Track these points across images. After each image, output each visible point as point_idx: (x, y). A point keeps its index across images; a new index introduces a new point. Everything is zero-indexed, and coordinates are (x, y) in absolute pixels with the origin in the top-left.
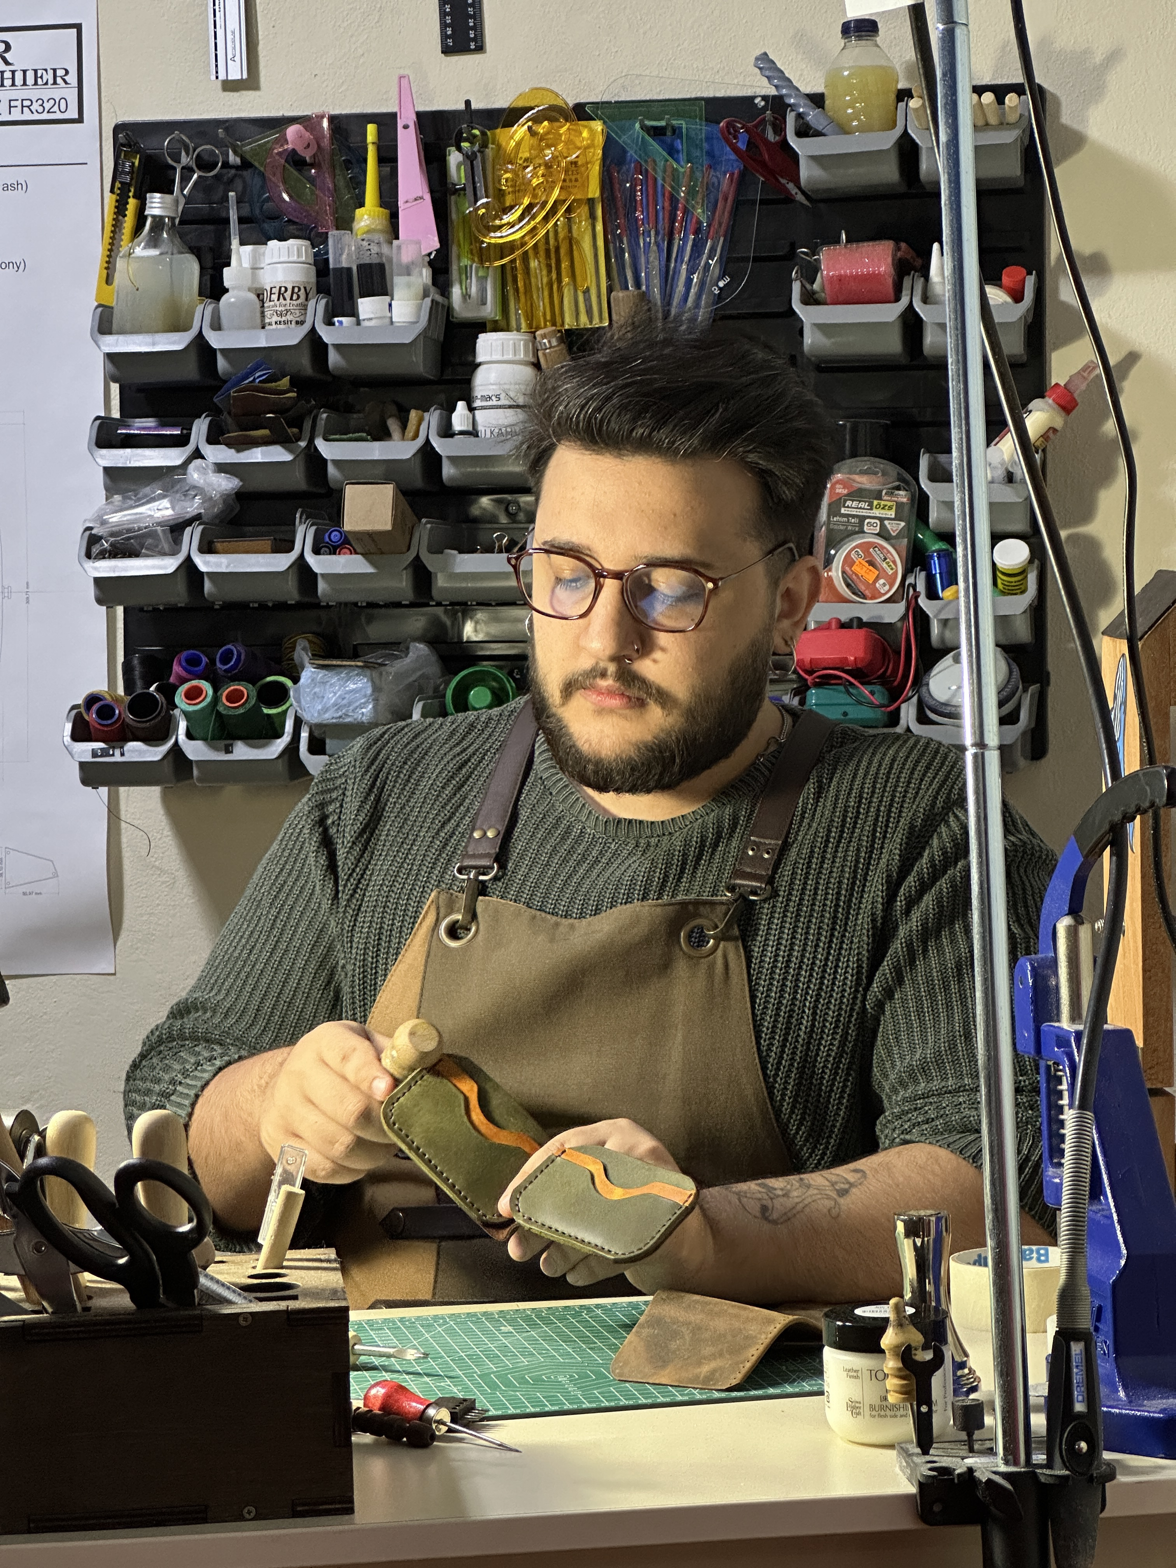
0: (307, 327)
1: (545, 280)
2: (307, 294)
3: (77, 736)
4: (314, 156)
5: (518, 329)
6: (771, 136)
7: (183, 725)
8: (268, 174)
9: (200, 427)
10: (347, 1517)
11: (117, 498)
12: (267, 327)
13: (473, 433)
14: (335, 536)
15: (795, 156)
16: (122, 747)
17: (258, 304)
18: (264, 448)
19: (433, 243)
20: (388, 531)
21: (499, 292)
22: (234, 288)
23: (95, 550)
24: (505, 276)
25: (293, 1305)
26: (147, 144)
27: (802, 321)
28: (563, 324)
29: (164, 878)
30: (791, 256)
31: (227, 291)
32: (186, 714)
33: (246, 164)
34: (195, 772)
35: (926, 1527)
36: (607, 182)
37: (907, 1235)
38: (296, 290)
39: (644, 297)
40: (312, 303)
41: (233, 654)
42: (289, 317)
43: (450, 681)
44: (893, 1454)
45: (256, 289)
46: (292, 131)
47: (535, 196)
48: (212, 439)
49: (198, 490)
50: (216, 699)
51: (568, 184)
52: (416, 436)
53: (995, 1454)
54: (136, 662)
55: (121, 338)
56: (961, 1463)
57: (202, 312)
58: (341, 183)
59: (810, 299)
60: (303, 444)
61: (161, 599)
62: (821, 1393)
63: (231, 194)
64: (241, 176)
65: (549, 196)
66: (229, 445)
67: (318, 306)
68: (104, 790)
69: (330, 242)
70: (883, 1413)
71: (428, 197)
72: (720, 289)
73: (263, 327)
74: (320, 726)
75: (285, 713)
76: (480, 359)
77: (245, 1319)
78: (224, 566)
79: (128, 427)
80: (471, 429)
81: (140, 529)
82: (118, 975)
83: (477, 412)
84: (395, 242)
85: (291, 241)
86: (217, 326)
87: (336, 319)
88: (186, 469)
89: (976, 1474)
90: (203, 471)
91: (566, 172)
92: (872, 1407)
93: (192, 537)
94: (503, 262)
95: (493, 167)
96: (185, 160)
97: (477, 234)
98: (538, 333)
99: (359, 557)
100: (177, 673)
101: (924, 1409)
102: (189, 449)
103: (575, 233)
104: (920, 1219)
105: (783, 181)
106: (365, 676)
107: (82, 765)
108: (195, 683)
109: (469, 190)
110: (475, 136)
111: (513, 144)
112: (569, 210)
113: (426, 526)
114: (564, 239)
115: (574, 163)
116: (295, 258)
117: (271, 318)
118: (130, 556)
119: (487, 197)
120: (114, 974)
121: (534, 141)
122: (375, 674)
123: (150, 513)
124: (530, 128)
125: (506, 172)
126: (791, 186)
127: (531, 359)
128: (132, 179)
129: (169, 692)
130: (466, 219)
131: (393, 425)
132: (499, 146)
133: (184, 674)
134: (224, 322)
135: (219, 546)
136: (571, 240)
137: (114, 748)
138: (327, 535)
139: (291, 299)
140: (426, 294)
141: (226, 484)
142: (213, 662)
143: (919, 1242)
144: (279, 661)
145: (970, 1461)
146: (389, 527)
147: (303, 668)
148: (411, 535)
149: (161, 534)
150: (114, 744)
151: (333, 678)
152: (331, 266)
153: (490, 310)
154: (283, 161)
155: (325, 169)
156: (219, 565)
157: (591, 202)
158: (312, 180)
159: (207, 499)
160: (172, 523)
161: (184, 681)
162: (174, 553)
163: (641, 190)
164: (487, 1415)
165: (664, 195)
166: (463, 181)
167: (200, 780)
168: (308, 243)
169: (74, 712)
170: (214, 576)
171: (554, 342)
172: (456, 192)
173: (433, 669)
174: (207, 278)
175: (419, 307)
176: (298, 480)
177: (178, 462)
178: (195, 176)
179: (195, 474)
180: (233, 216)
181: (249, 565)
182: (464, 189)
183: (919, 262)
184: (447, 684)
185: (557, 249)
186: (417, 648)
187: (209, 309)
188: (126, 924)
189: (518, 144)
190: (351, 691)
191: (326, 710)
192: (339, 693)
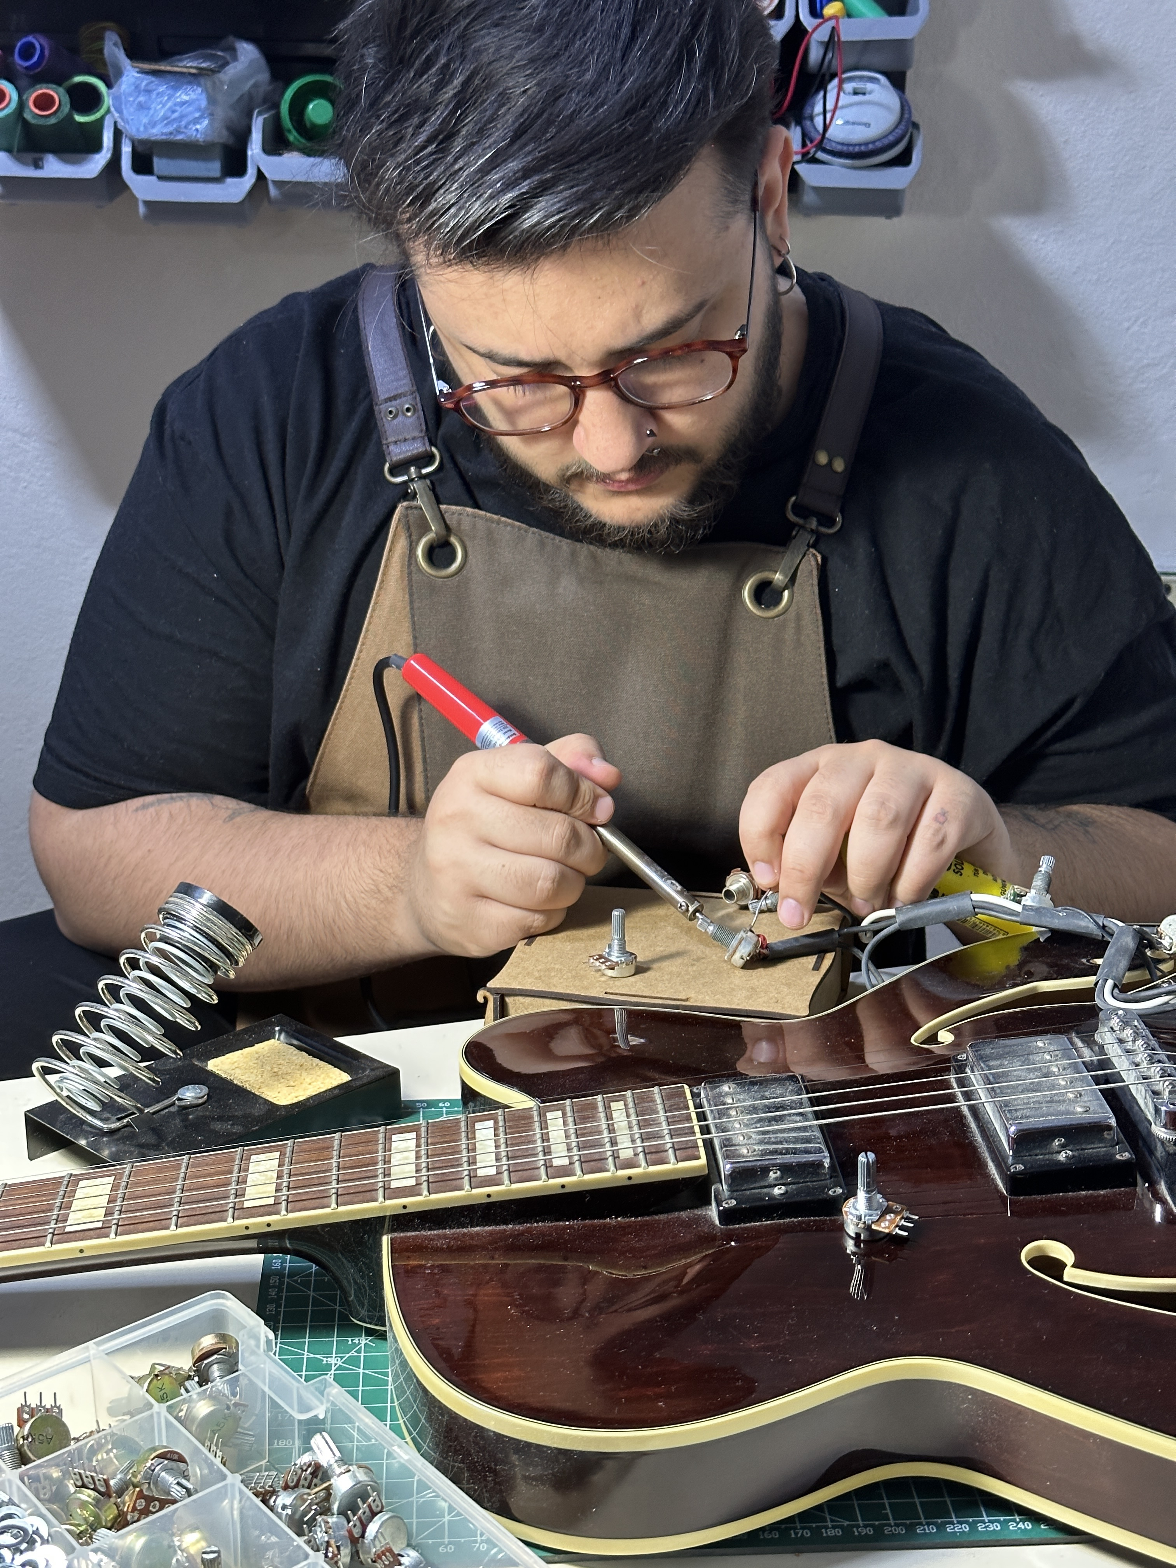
41: (35, 49)
43: (285, 92)
50: (21, 105)
75: (100, 122)
106: (199, 85)
122: (209, 83)
142: (9, 54)
147: (119, 70)
151: (161, 87)
184: (281, 95)
186: (245, 50)
190: (183, 103)
191: (154, 125)
192: (169, 104)
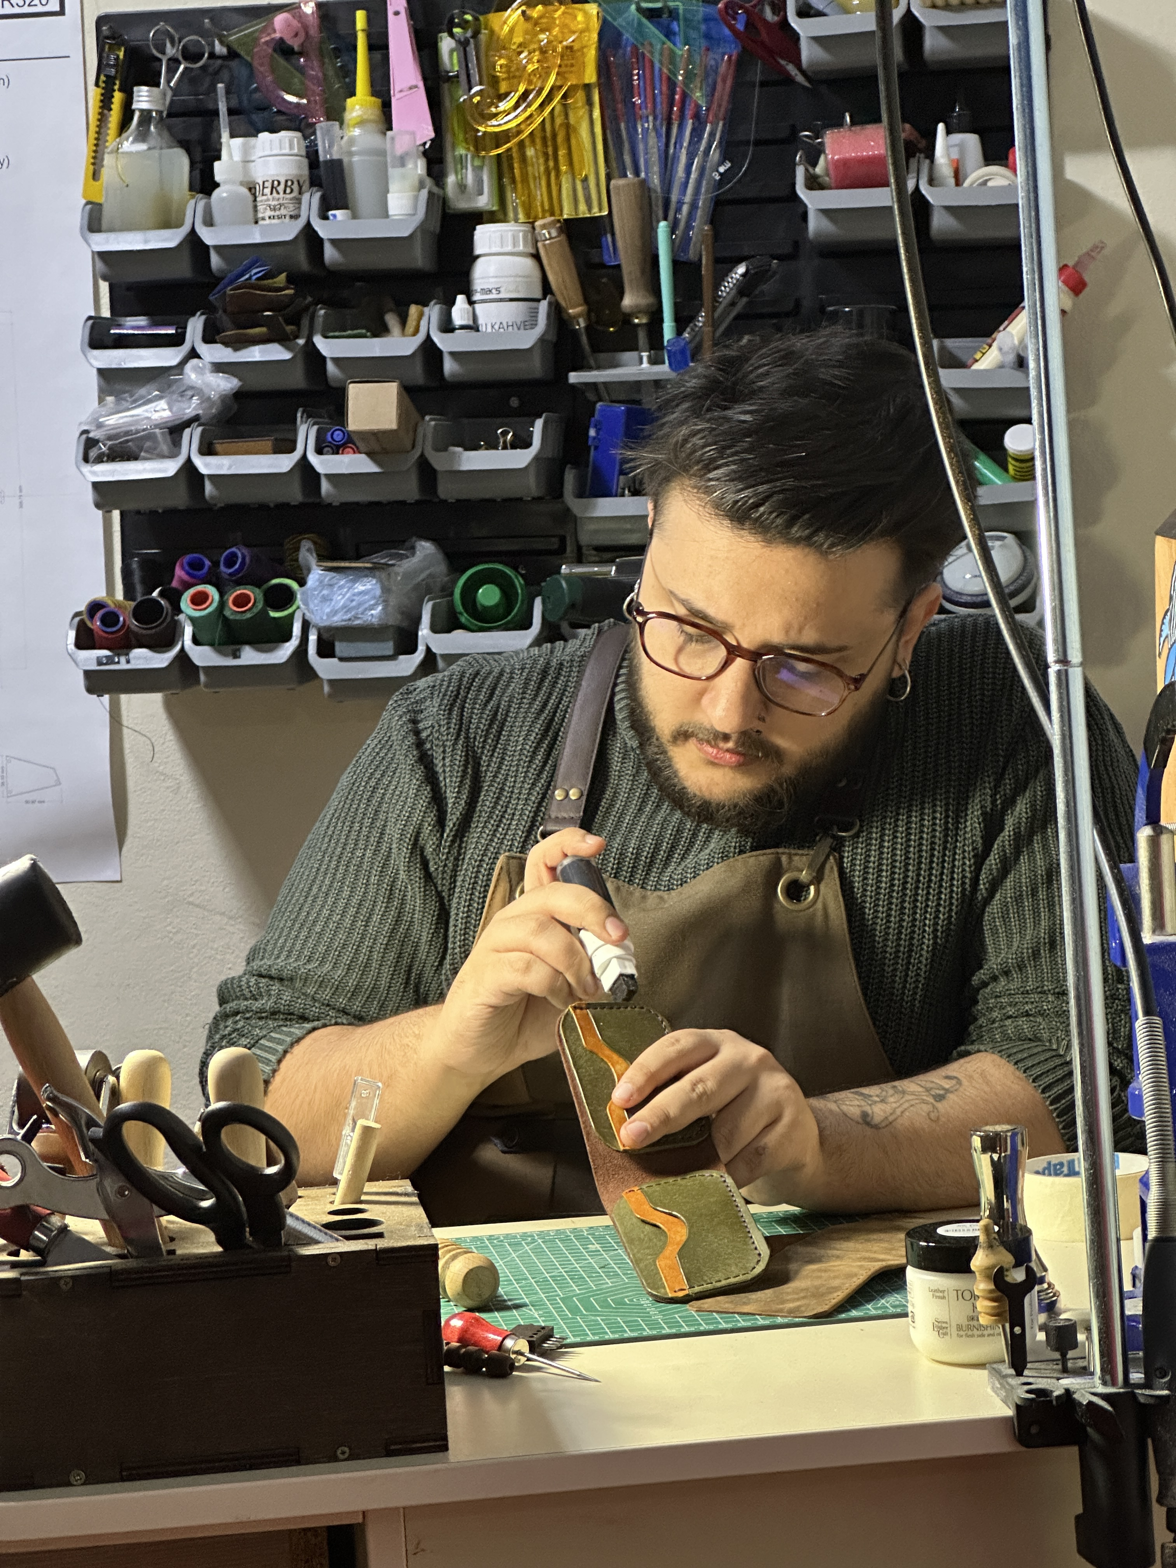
0: (301, 223)
1: (542, 168)
2: (300, 187)
3: (81, 644)
4: (302, 45)
5: (516, 220)
6: (769, 15)
7: (188, 631)
8: (255, 64)
9: (195, 326)
10: (441, 1454)
11: (110, 399)
12: (261, 222)
13: (474, 327)
14: (338, 436)
15: (795, 37)
16: (127, 654)
17: (250, 198)
18: (261, 347)
19: (427, 133)
20: (391, 432)
21: (495, 182)
22: (225, 182)
23: (93, 453)
24: (502, 166)
25: (381, 1244)
26: (133, 35)
27: (805, 206)
28: (561, 214)
29: (169, 783)
30: (792, 139)
31: (217, 185)
32: (193, 620)
33: (233, 54)
34: (202, 678)
35: (1024, 1449)
36: (603, 67)
37: (984, 1150)
38: (289, 183)
39: (644, 185)
40: (306, 197)
41: (237, 558)
42: (283, 211)
43: (459, 578)
44: (984, 1374)
45: (248, 183)
46: (279, 20)
47: (530, 82)
48: (208, 339)
49: (196, 391)
50: (222, 604)
51: (563, 69)
52: (416, 331)
53: (1092, 1374)
54: (135, 566)
55: (112, 236)
56: (1059, 1386)
57: (194, 207)
58: (331, 73)
59: (813, 183)
60: (301, 342)
61: (160, 503)
62: (906, 1315)
63: (220, 85)
64: (227, 67)
65: (545, 80)
66: (226, 344)
67: (312, 200)
68: (106, 698)
69: (318, 133)
70: (970, 1333)
71: (421, 84)
72: (721, 174)
73: (256, 222)
74: (329, 629)
75: (291, 616)
76: (478, 251)
77: (334, 1260)
78: (225, 468)
79: (119, 326)
80: (471, 323)
81: (137, 432)
82: (124, 883)
83: (477, 306)
84: (389, 133)
85: (283, 133)
86: (209, 222)
87: (331, 213)
88: (182, 369)
89: (1075, 1396)
90: (199, 371)
91: (562, 57)
92: (959, 1328)
93: (192, 438)
94: (500, 151)
95: (487, 56)
96: (170, 51)
97: (472, 121)
98: (537, 224)
99: (363, 456)
100: (180, 577)
101: (1017, 1330)
102: (185, 348)
103: (572, 121)
104: (997, 1134)
105: (783, 62)
106: (374, 577)
107: (88, 674)
108: (200, 588)
109: (463, 78)
110: (467, 22)
111: (506, 29)
112: (565, 97)
113: (430, 422)
114: (561, 125)
115: (569, 48)
116: (287, 151)
117: (264, 212)
118: (128, 460)
119: (481, 84)
120: (121, 881)
121: (529, 26)
122: (383, 575)
123: (149, 415)
124: (523, 12)
125: (500, 57)
126: (791, 69)
127: (532, 250)
128: (117, 72)
129: (174, 597)
130: (460, 108)
131: (391, 320)
132: (492, 32)
133: (186, 577)
134: (217, 217)
135: (218, 447)
136: (567, 126)
137: (119, 655)
138: (329, 434)
139: (285, 192)
140: (421, 185)
141: (225, 384)
142: (216, 564)
143: (996, 1157)
144: (281, 561)
145: (1067, 1382)
146: (394, 426)
147: (309, 571)
148: (415, 431)
149: (159, 436)
150: (120, 651)
151: (342, 581)
152: (321, 159)
153: (484, 201)
154: (270, 51)
155: (313, 58)
156: (220, 467)
157: (587, 87)
158: (301, 70)
159: (205, 399)
160: (170, 425)
161: (188, 586)
162: (173, 455)
163: (638, 74)
164: (565, 1342)
165: (661, 80)
166: (456, 68)
167: (206, 686)
168: (298, 134)
169: (77, 619)
170: (215, 479)
171: (554, 233)
172: (449, 79)
173: (441, 568)
174: (197, 172)
175: (416, 198)
176: (297, 380)
177: (174, 362)
178: (182, 67)
179: (192, 374)
180: (223, 108)
181: (253, 467)
182: (457, 76)
183: (923, 144)
184: (454, 582)
185: (554, 136)
186: (424, 548)
187: (201, 204)
188: (130, 832)
189: (512, 30)
190: (360, 593)
191: (335, 613)
192: (348, 595)
